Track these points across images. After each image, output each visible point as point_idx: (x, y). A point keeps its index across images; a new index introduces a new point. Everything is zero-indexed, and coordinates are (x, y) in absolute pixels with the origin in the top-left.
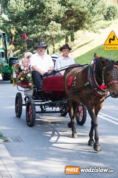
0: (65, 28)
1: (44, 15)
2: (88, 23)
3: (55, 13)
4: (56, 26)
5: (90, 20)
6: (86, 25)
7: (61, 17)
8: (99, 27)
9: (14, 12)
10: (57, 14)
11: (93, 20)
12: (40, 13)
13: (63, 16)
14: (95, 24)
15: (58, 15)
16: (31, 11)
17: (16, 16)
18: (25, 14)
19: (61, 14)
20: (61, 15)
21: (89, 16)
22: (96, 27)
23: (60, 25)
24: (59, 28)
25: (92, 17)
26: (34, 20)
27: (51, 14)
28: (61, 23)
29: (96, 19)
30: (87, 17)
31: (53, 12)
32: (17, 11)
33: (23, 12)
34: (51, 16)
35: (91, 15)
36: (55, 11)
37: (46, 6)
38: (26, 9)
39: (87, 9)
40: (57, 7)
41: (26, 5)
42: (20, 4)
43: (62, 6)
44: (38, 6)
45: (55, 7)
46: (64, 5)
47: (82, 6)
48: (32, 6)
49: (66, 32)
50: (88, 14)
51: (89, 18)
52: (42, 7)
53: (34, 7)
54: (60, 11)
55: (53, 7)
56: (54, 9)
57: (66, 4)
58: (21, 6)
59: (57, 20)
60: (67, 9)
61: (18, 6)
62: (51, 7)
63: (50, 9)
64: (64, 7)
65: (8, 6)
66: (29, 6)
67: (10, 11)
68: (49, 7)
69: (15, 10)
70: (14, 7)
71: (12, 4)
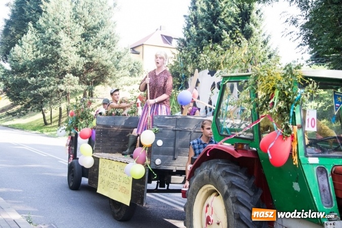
0: (84, 82)
1: (59, 66)
2: (111, 78)
3: (72, 65)
4: (73, 79)
5: (115, 75)
6: (109, 80)
7: (79, 70)
8: (123, 83)
9: (19, 60)
11: (117, 75)
12: (53, 62)
13: (81, 68)
14: (119, 80)
15: (75, 67)
16: (41, 61)
17: (22, 66)
18: (34, 63)
19: (79, 66)
21: (113, 71)
22: (120, 84)
23: (78, 78)
24: (77, 82)
25: (116, 71)
26: (45, 71)
28: (79, 76)
29: (121, 75)
30: (111, 72)
32: (22, 60)
33: (31, 61)
34: (66, 68)
35: (116, 69)
36: (72, 62)
37: (61, 56)
38: (35, 57)
39: (111, 63)
40: (75, 58)
41: (35, 53)
42: (26, 51)
43: (81, 57)
44: (50, 55)
45: (72, 58)
46: (84, 56)
47: (104, 58)
48: (42, 55)
49: (85, 87)
50: (112, 68)
51: (113, 73)
52: (56, 56)
53: (45, 56)
54: (78, 62)
55: (69, 57)
56: (71, 60)
57: (86, 55)
58: (29, 54)
59: (74, 72)
60: (87, 61)
61: (24, 54)
62: (67, 58)
63: (66, 60)
64: (84, 58)
65: (11, 53)
66: (39, 54)
67: (14, 59)
68: (65, 57)
69: (20, 58)
70: (19, 54)
71: (17, 51)
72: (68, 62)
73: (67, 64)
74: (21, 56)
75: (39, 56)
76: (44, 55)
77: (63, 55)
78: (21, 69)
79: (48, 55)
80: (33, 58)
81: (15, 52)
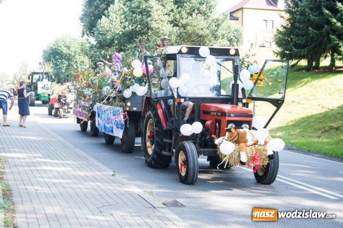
9: (106, 34)
12: (143, 34)
16: (130, 33)
17: (110, 39)
18: (122, 36)
21: (210, 41)
25: (214, 41)
30: (208, 42)
32: (110, 33)
33: (119, 34)
35: (214, 39)
37: (152, 26)
38: (123, 30)
39: (208, 32)
40: (168, 28)
41: (123, 25)
42: (114, 23)
43: (173, 26)
44: (139, 26)
45: (164, 28)
46: (177, 25)
47: (200, 27)
48: (130, 26)
50: (209, 37)
51: (210, 44)
52: (145, 28)
53: (133, 27)
54: (171, 33)
55: (161, 27)
56: (163, 31)
57: (180, 25)
58: (116, 26)
60: (180, 31)
61: (111, 26)
62: (159, 28)
63: (157, 30)
64: (177, 28)
65: (98, 26)
66: (127, 26)
67: (101, 33)
68: (157, 27)
69: (107, 31)
70: (106, 27)
71: (104, 23)
72: (160, 32)
73: (158, 35)
74: (108, 29)
75: (127, 28)
76: (132, 26)
77: (154, 25)
78: (109, 43)
79: (137, 26)
80: (120, 30)
81: (102, 25)
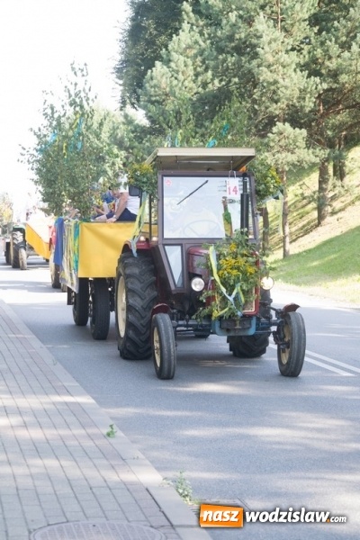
0: (318, 141)
1: (256, 107)
3: (287, 99)
4: (292, 136)
7: (307, 110)
9: (164, 100)
10: (295, 101)
13: (312, 105)
15: (297, 104)
16: (215, 97)
18: (198, 104)
19: (307, 99)
20: (307, 104)
23: (304, 132)
24: (302, 143)
27: (276, 102)
28: (307, 126)
31: (282, 95)
32: (172, 98)
33: (190, 99)
34: (275, 109)
36: (288, 92)
37: (261, 78)
38: (200, 89)
40: (295, 81)
41: (200, 78)
42: (181, 77)
43: (309, 76)
44: (236, 80)
45: (287, 82)
46: (316, 73)
48: (216, 82)
49: (323, 153)
52: (248, 82)
53: (223, 83)
54: (303, 91)
55: (281, 81)
56: (286, 88)
57: (323, 71)
58: (186, 83)
59: (295, 118)
60: (325, 86)
61: (175, 82)
62: (276, 82)
63: (272, 88)
64: (318, 80)
65: (147, 85)
66: (209, 81)
67: (154, 99)
68: (272, 80)
69: (167, 95)
70: (163, 85)
71: (159, 78)
72: (279, 93)
73: (276, 98)
74: (168, 90)
75: (210, 86)
76: (221, 81)
77: (265, 75)
79: (230, 81)
80: (195, 91)
81: (155, 82)
